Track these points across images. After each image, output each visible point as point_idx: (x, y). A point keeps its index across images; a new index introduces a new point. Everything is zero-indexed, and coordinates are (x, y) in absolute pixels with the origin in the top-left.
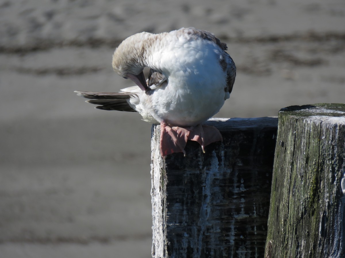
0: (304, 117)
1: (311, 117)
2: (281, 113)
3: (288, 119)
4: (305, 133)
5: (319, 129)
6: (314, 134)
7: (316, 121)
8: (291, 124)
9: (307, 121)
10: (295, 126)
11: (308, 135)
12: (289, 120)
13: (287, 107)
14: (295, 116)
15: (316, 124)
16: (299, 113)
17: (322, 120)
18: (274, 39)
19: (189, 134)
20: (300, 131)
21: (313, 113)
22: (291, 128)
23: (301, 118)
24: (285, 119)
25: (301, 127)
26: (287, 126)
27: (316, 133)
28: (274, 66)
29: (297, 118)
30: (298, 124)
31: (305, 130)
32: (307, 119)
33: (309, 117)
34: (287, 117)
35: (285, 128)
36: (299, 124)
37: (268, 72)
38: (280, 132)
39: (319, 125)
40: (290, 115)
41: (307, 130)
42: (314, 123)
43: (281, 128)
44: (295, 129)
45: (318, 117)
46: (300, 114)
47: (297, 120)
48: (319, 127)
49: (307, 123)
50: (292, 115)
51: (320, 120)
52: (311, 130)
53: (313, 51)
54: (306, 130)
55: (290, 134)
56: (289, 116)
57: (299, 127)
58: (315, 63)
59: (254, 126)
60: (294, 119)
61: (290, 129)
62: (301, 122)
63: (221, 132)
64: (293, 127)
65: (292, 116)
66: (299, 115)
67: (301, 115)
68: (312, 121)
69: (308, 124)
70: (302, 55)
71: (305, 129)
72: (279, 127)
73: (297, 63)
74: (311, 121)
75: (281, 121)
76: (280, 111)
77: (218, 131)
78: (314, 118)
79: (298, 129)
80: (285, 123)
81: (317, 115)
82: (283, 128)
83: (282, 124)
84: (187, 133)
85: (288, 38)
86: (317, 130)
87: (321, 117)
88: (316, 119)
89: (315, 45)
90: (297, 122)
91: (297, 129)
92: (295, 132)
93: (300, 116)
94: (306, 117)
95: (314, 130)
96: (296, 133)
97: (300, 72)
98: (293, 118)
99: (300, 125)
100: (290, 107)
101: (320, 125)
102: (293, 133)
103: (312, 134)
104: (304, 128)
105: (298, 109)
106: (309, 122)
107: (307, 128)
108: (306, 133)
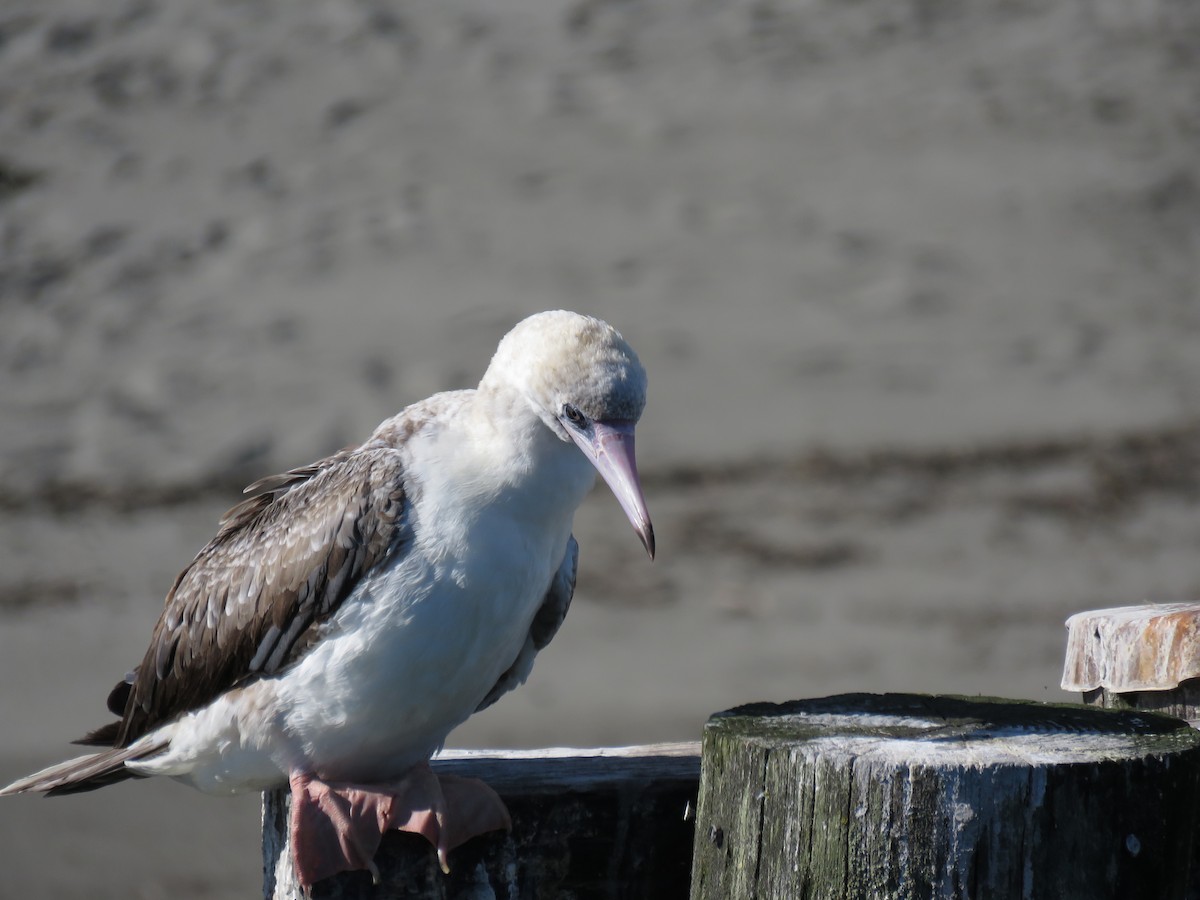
0: (793, 743)
1: (815, 743)
2: (712, 728)
3: (736, 751)
4: (795, 796)
5: (845, 784)
6: (827, 801)
7: (833, 755)
8: (746, 767)
9: (801, 756)
10: (761, 774)
11: (806, 803)
12: (741, 753)
14: (760, 738)
15: (833, 767)
16: (775, 728)
17: (854, 750)
18: (686, 477)
20: (780, 790)
21: (822, 729)
22: (746, 779)
23: (783, 744)
24: (725, 750)
25: (780, 777)
26: (734, 775)
27: (833, 796)
28: (685, 571)
29: (769, 747)
30: (770, 769)
31: (795, 788)
32: (803, 750)
33: (809, 741)
34: (732, 742)
35: (728, 781)
36: (774, 767)
37: (666, 593)
38: (711, 796)
39: (843, 768)
40: (742, 734)
41: (804, 786)
42: (827, 761)
43: (712, 781)
44: (761, 783)
45: (840, 742)
46: (777, 732)
47: (768, 751)
48: (846, 776)
49: (802, 764)
50: (750, 735)
51: (847, 752)
52: (817, 789)
53: (825, 517)
54: (800, 787)
55: (745, 801)
56: (740, 740)
57: (776, 777)
58: (830, 559)
59: (620, 776)
60: (758, 751)
61: (744, 785)
62: (782, 760)
63: (505, 800)
64: (754, 778)
65: (751, 739)
66: (773, 737)
67: (783, 736)
68: (819, 757)
69: (805, 766)
70: (785, 531)
71: (795, 783)
72: (704, 777)
73: (767, 558)
74: (815, 755)
75: (713, 758)
76: (710, 721)
77: (495, 794)
78: (826, 743)
79: (772, 785)
80: (727, 764)
81: (836, 735)
82: (720, 782)
83: (718, 769)
85: (735, 473)
86: (840, 786)
87: (851, 740)
88: (834, 749)
89: (829, 495)
90: (767, 758)
91: (769, 782)
92: (761, 795)
93: (779, 740)
94: (798, 742)
95: (829, 788)
96: (763, 798)
97: (780, 591)
98: (753, 748)
99: (778, 768)
100: (740, 707)
101: (847, 769)
102: (754, 799)
103: (822, 802)
104: (791, 779)
105: (770, 715)
106: (809, 759)
107: (804, 780)
108: (800, 796)
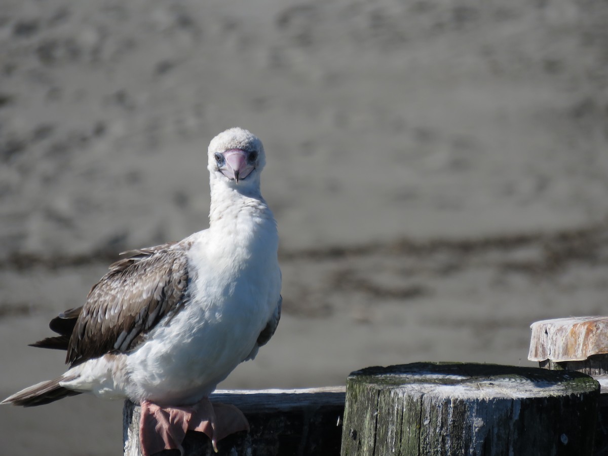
0: (392, 387)
1: (403, 387)
2: (351, 379)
3: (363, 391)
4: (393, 414)
5: (419, 408)
6: (409, 417)
7: (413, 393)
8: (368, 399)
9: (396, 394)
10: (376, 402)
11: (398, 417)
12: (366, 392)
13: (363, 370)
14: (376, 384)
15: (412, 399)
16: (383, 380)
17: (423, 390)
18: (337, 253)
19: (190, 417)
20: (385, 411)
21: (407, 380)
22: (368, 405)
23: (387, 388)
24: (358, 390)
25: (386, 404)
26: (362, 403)
27: (412, 414)
28: (337, 300)
29: (380, 389)
30: (381, 400)
31: (393, 410)
32: (397, 390)
33: (400, 386)
34: (361, 387)
35: (359, 406)
36: (382, 399)
37: (327, 311)
38: (350, 413)
40: (366, 382)
41: (398, 409)
42: (409, 396)
43: (351, 406)
44: (376, 407)
45: (416, 387)
46: (383, 382)
47: (379, 391)
48: (419, 404)
49: (397, 397)
50: (370, 383)
51: (419, 391)
52: (404, 410)
53: (407, 273)
54: (396, 409)
55: (368, 417)
56: (365, 386)
57: (383, 404)
58: (410, 294)
59: (304, 404)
60: (374, 391)
61: (367, 408)
62: (386, 396)
63: (246, 415)
64: (372, 405)
65: (371, 385)
66: (382, 384)
67: (387, 383)
68: (405, 394)
69: (398, 399)
70: (387, 280)
71: (393, 407)
72: (347, 404)
73: (378, 293)
74: (403, 393)
75: (352, 394)
76: (349, 376)
77: (241, 413)
78: (409, 387)
79: (381, 408)
80: (359, 397)
81: (414, 383)
82: (355, 407)
83: (354, 400)
84: (186, 417)
85: (362, 251)
86: (416, 409)
87: (422, 386)
88: (413, 390)
89: (409, 262)
90: (379, 395)
91: (380, 407)
92: (376, 413)
93: (385, 385)
94: (395, 387)
95: (410, 410)
96: (377, 415)
97: (384, 310)
98: (372, 389)
99: (385, 400)
100: (366, 369)
101: (419, 400)
102: (372, 415)
103: (407, 416)
104: (391, 405)
105: (381, 373)
106: (400, 395)
107: (398, 406)
108: (395, 414)
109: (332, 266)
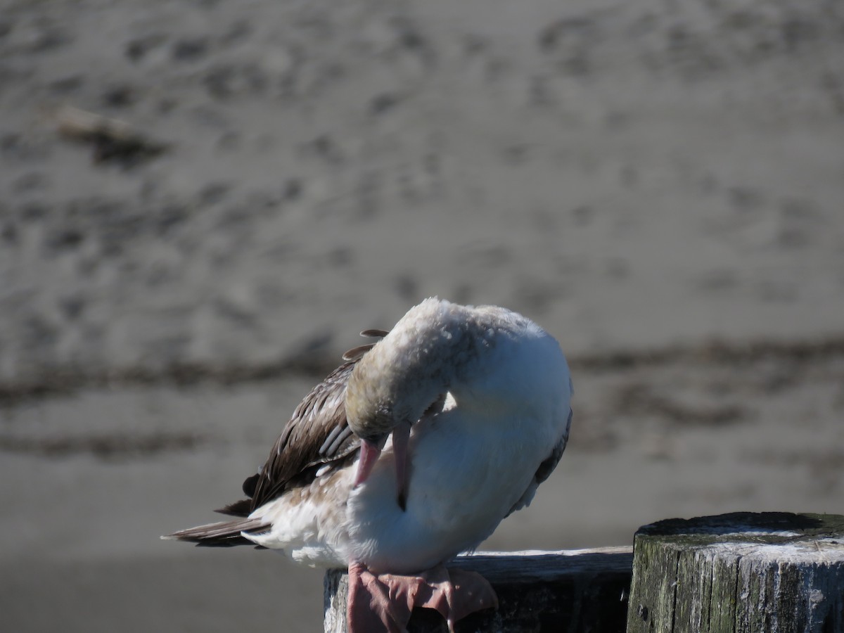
0: (697, 547)
1: (713, 547)
2: (640, 537)
3: (657, 553)
4: (698, 584)
5: (733, 576)
6: (721, 588)
7: (725, 555)
8: (664, 564)
9: (704, 557)
10: (674, 569)
11: (706, 589)
12: (660, 554)
13: (656, 524)
14: (674, 544)
15: (725, 564)
17: (740, 552)
18: (623, 361)
19: (416, 589)
20: (687, 580)
21: (718, 537)
22: (664, 572)
23: (690, 548)
24: (649, 552)
25: (688, 571)
26: (655, 570)
27: (725, 584)
28: (623, 427)
29: (680, 550)
30: (681, 565)
31: (698, 579)
32: (704, 552)
33: (708, 546)
34: (654, 547)
35: (651, 574)
36: (684, 564)
37: (609, 442)
38: (639, 583)
39: (732, 565)
40: (661, 541)
41: (705, 578)
42: (721, 560)
43: (640, 573)
44: (674, 575)
45: (730, 546)
46: (685, 540)
47: (679, 553)
48: (734, 570)
49: (703, 562)
50: (667, 541)
51: (735, 553)
52: (714, 579)
53: (721, 389)
54: (702, 578)
55: (663, 588)
56: (660, 545)
57: (685, 571)
58: (724, 418)
59: (575, 570)
60: (672, 553)
61: (662, 577)
62: (689, 559)
64: (670, 571)
65: (668, 544)
66: (683, 542)
67: (690, 542)
68: (715, 557)
69: (705, 563)
70: (693, 399)
71: (698, 575)
72: (635, 571)
73: (680, 418)
74: (713, 555)
75: (641, 557)
76: (638, 532)
78: (720, 547)
79: (682, 576)
80: (651, 562)
81: (727, 541)
82: (646, 574)
83: (644, 565)
84: (412, 589)
85: (658, 358)
86: (730, 577)
87: (738, 545)
88: (726, 551)
89: (723, 373)
90: (678, 558)
91: (680, 575)
92: (674, 584)
93: (687, 545)
94: (701, 547)
95: (722, 579)
96: (676, 586)
97: (689, 441)
98: (669, 550)
99: (686, 565)
100: (661, 522)
101: (735, 565)
102: (669, 586)
103: (717, 588)
104: (696, 573)
105: (682, 528)
106: (708, 559)
107: (705, 573)
108: (701, 585)
109: (616, 380)
